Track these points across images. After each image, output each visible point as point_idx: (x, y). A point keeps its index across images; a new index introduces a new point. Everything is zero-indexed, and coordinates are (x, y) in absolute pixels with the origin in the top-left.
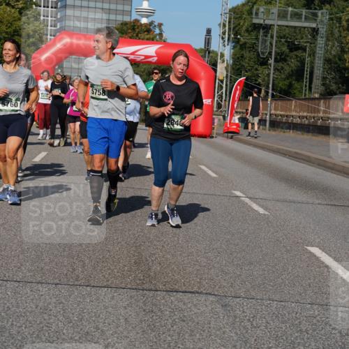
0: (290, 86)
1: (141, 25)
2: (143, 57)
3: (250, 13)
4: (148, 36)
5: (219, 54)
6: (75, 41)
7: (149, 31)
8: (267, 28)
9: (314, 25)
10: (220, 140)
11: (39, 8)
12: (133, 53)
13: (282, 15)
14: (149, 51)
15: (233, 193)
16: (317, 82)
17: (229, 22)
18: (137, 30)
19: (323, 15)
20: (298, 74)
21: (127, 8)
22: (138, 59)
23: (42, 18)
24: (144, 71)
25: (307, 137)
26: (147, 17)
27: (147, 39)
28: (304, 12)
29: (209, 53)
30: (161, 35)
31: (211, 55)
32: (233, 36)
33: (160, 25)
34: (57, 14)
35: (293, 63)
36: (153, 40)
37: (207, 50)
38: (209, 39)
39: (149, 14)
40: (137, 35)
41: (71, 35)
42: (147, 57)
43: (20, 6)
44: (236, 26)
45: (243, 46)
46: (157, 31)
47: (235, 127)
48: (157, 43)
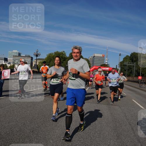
0: (130, 74)
3: (123, 63)
5: (118, 69)
6: (96, 67)
7: (107, 65)
8: (126, 65)
9: (133, 65)
13: (128, 63)
14: (108, 69)
16: (134, 74)
17: (120, 64)
19: (135, 63)
20: (131, 72)
21: (104, 62)
25: (132, 83)
27: (107, 67)
28: (132, 63)
30: (109, 66)
34: (93, 63)
35: (130, 71)
38: (117, 67)
39: (107, 63)
40: (105, 66)
41: (95, 66)
45: (122, 68)
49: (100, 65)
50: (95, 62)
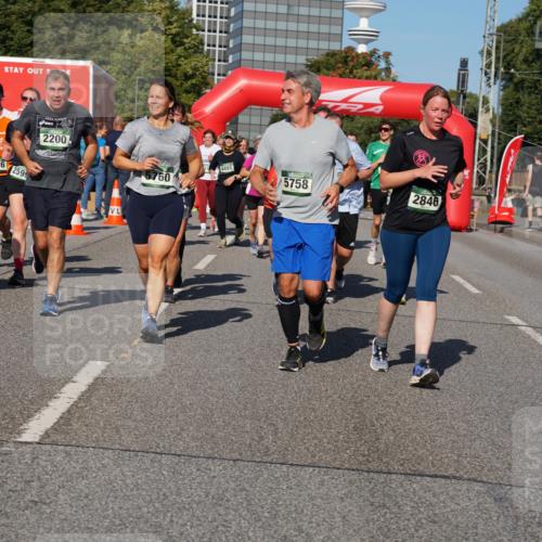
1: (358, 55)
2: (361, 106)
3: (530, 33)
4: (368, 73)
5: (481, 99)
6: (256, 83)
7: (369, 64)
10: (483, 235)
11: (201, 33)
12: (345, 101)
14: (371, 96)
15: (506, 320)
17: (497, 48)
18: (351, 64)
21: (335, 29)
22: (354, 110)
23: (206, 48)
24: (362, 127)
26: (367, 42)
27: (367, 78)
29: (465, 97)
30: (388, 70)
31: (467, 100)
32: (502, 70)
33: (387, 55)
34: (228, 41)
36: (376, 78)
37: (462, 93)
38: (464, 75)
39: (370, 37)
40: (351, 72)
41: (251, 74)
42: (367, 105)
43: (174, 31)
44: (508, 55)
45: (519, 86)
46: (382, 65)
47: (507, 214)
48: (383, 83)
49: (302, 59)
50: (254, 31)
